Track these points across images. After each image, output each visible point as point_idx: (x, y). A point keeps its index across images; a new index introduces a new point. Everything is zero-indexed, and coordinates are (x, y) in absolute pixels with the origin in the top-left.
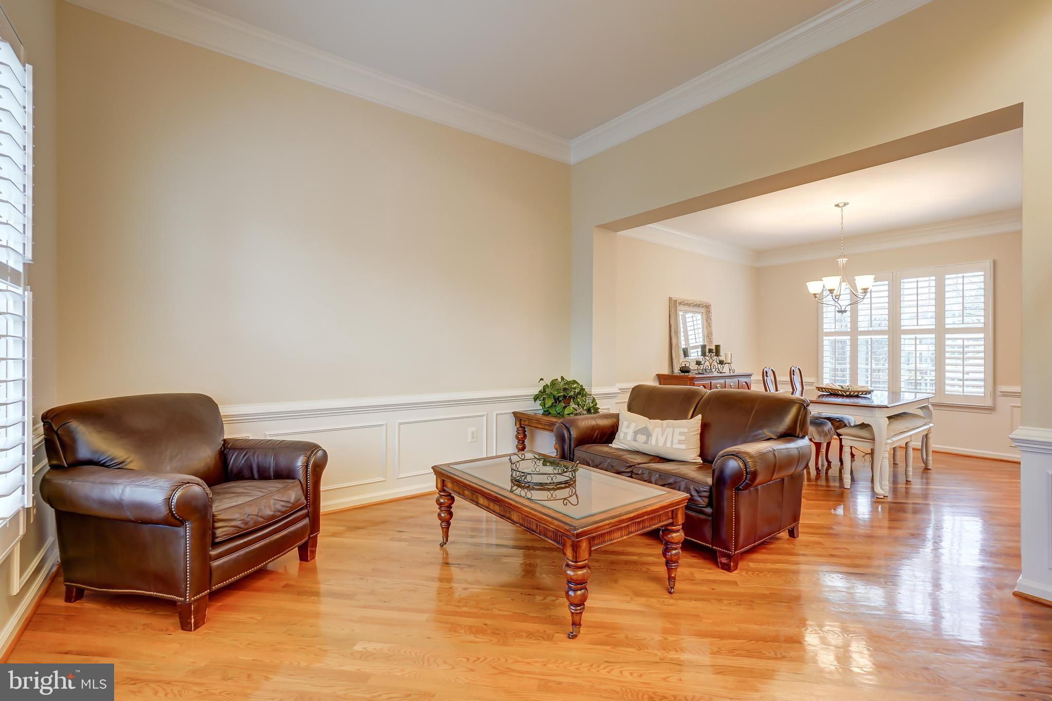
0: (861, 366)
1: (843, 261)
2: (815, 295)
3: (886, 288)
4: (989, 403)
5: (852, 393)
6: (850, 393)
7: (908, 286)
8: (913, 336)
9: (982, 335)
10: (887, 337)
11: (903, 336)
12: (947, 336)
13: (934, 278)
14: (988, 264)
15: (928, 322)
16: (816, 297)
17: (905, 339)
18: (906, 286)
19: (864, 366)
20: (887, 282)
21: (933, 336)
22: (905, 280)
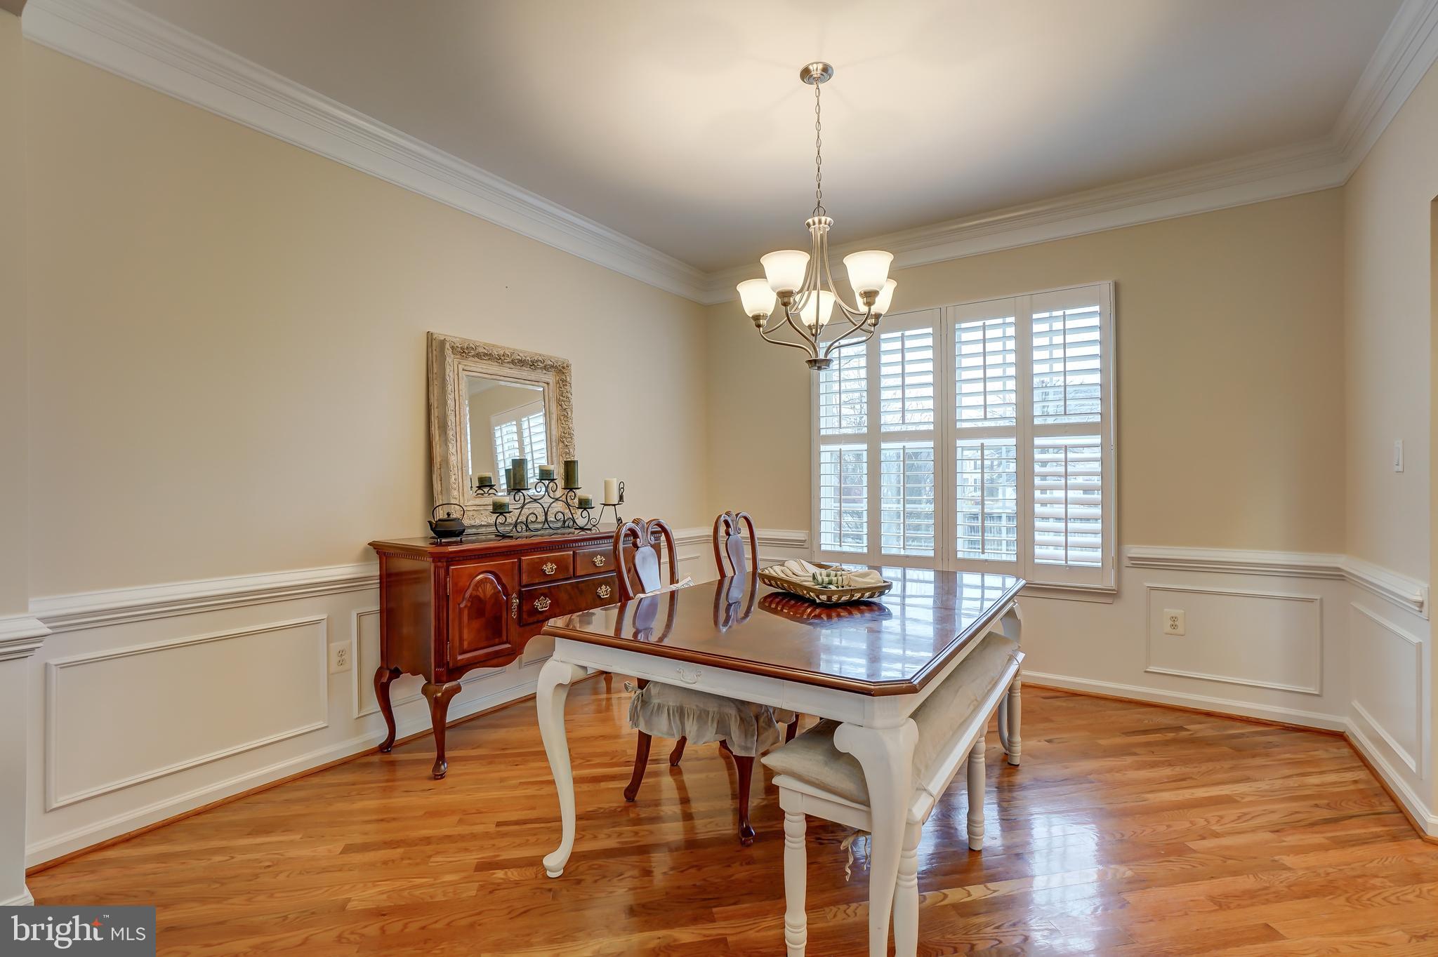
0: (889, 505)
1: (820, 222)
2: (757, 318)
3: (929, 341)
4: (1110, 583)
5: (835, 598)
6: (829, 598)
7: (968, 335)
8: (976, 442)
9: (1097, 440)
10: (931, 444)
11: (960, 443)
12: (1038, 441)
13: (1012, 319)
14: (1106, 287)
15: (1005, 413)
16: (759, 326)
17: (963, 448)
18: (965, 337)
19: (894, 506)
20: (930, 330)
21: (1013, 441)
22: (964, 325)
